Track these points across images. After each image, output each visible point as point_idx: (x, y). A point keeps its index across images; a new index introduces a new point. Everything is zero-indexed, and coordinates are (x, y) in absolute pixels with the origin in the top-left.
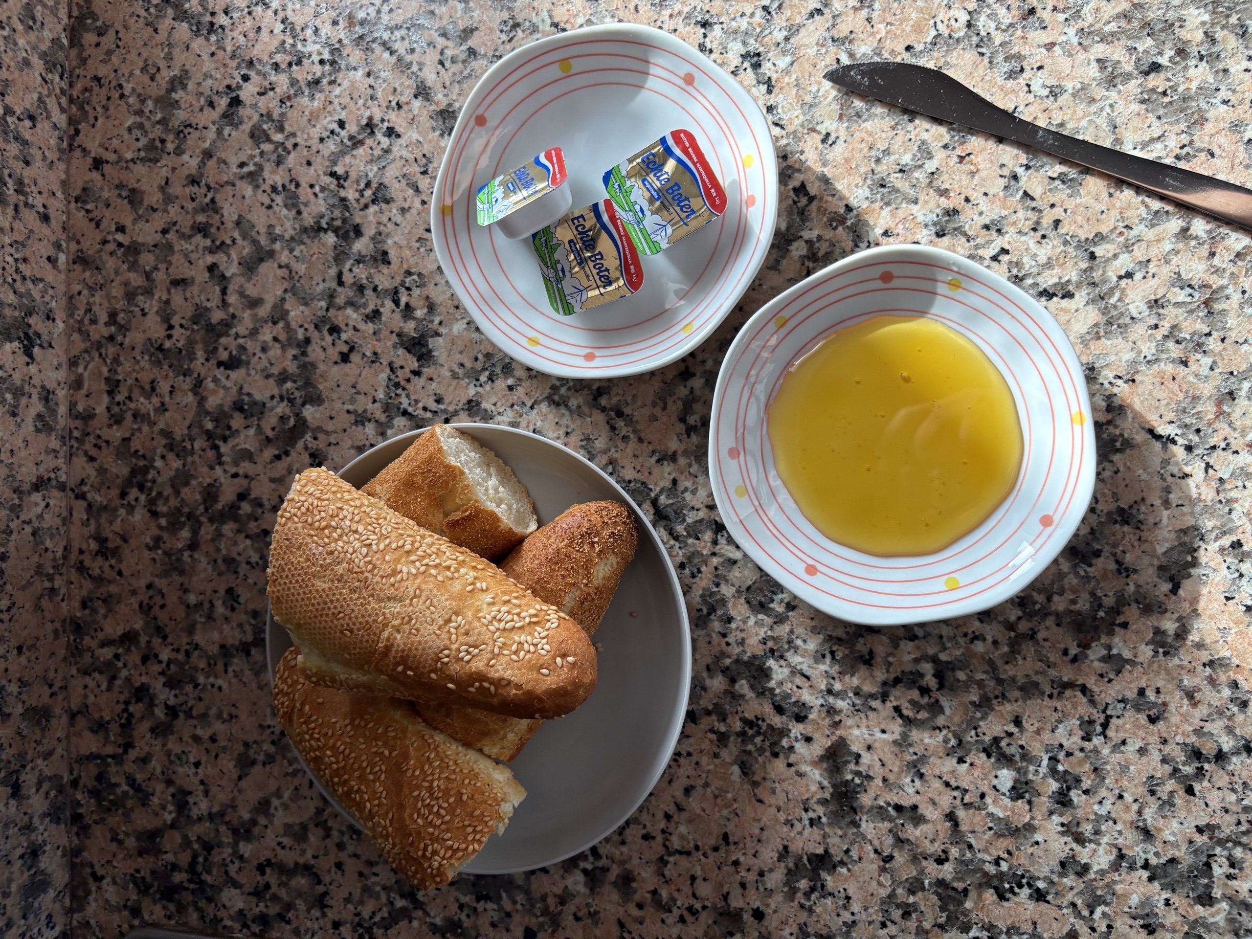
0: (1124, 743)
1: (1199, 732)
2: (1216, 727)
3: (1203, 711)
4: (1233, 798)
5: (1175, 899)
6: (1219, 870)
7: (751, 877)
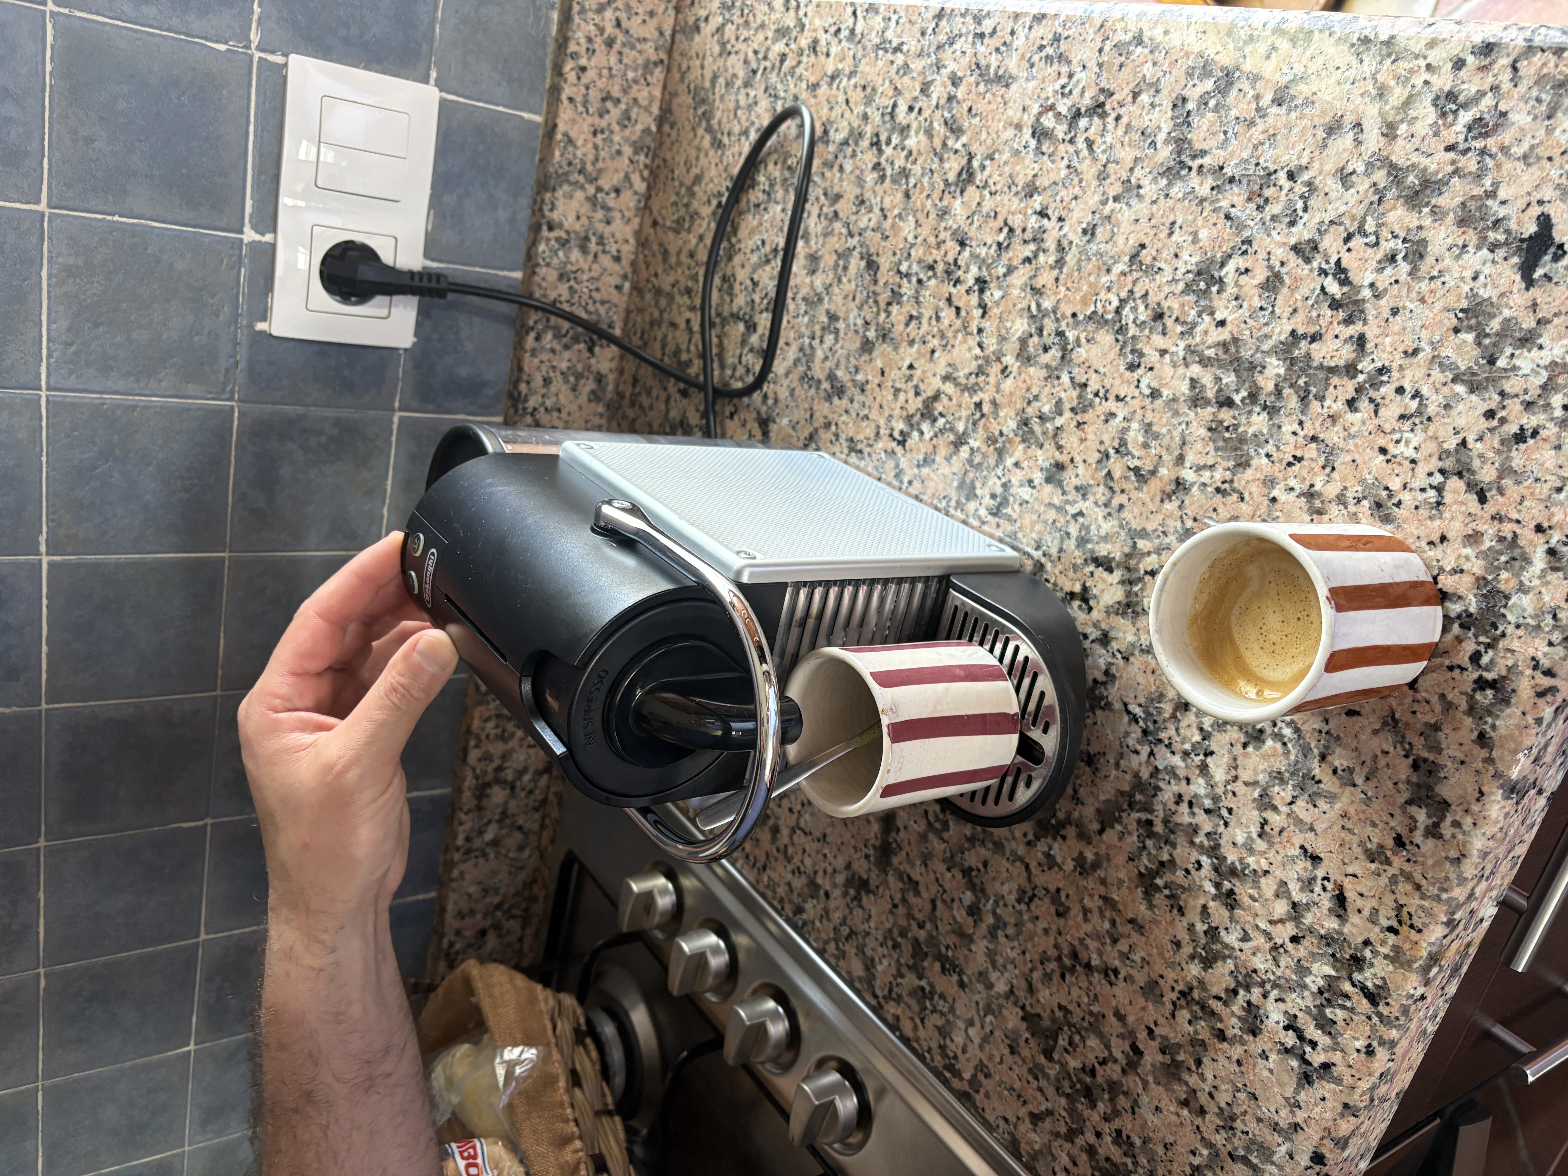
0: (1037, 918)
1: (1081, 941)
2: (1092, 944)
3: (1088, 928)
4: (1086, 1000)
5: (1032, 1042)
6: (1062, 1042)
7: (830, 870)
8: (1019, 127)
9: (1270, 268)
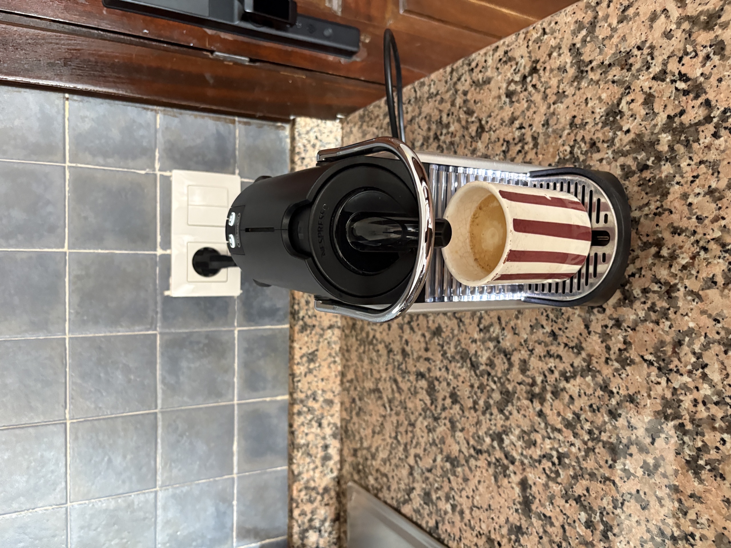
0: (630, 515)
1: (663, 521)
2: (671, 521)
3: (665, 511)
8: (499, 97)
9: (645, 93)
